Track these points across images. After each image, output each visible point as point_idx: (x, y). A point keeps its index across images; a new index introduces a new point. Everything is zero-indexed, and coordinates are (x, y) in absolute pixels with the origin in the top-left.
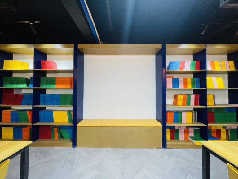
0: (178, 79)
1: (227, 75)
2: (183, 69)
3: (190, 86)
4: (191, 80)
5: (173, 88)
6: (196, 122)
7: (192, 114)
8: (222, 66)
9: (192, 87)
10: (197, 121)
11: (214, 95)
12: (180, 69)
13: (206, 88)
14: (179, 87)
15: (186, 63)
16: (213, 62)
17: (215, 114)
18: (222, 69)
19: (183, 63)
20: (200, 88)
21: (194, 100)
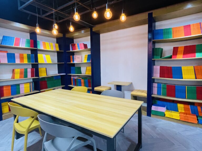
0: (14, 54)
1: (56, 54)
2: (18, 46)
3: (26, 61)
4: (27, 56)
5: (8, 62)
6: (33, 91)
7: (29, 85)
8: (51, 46)
9: (28, 61)
10: (35, 90)
11: (46, 68)
12: (14, 45)
13: (37, 63)
14: (15, 62)
15: (21, 40)
16: (45, 43)
17: (48, 82)
18: (51, 49)
19: (18, 40)
20: (35, 62)
21: (30, 73)
